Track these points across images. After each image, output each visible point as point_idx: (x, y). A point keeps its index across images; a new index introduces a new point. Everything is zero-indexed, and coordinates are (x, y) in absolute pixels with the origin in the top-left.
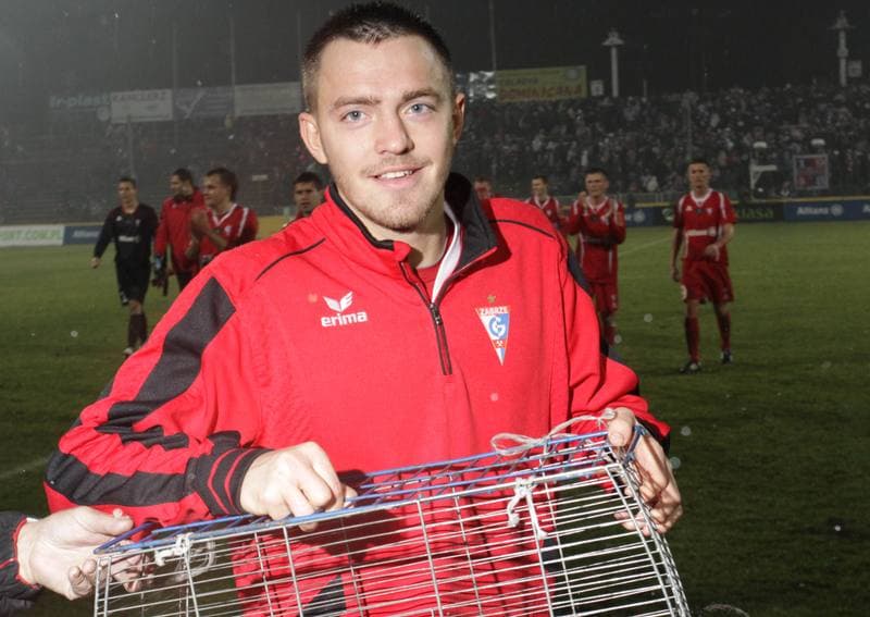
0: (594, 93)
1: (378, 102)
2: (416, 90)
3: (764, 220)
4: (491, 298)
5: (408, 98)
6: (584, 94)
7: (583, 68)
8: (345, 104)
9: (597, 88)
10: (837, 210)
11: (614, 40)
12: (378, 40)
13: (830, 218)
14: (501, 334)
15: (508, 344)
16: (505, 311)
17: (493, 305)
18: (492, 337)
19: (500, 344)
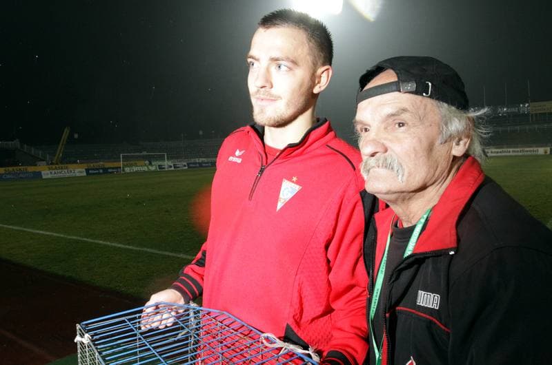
1: (259, 59)
4: (294, 179)
14: (286, 197)
15: (285, 204)
16: (297, 188)
17: (293, 182)
18: (281, 196)
19: (282, 201)
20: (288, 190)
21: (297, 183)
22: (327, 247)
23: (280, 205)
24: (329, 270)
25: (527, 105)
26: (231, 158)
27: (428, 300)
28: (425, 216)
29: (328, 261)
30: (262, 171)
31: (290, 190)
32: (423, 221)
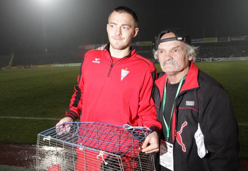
1: (117, 24)
2: (125, 24)
4: (126, 69)
5: (123, 25)
6: (152, 45)
7: (152, 41)
8: (112, 23)
9: (154, 44)
12: (121, 13)
14: (124, 75)
15: (124, 78)
16: (128, 72)
17: (126, 70)
18: (122, 75)
19: (123, 77)
20: (124, 73)
21: (127, 70)
22: (140, 91)
23: (122, 79)
24: (139, 101)
25: (138, 43)
26: (93, 62)
27: (190, 103)
28: (182, 79)
29: (139, 98)
30: (112, 66)
31: (125, 73)
32: (182, 81)
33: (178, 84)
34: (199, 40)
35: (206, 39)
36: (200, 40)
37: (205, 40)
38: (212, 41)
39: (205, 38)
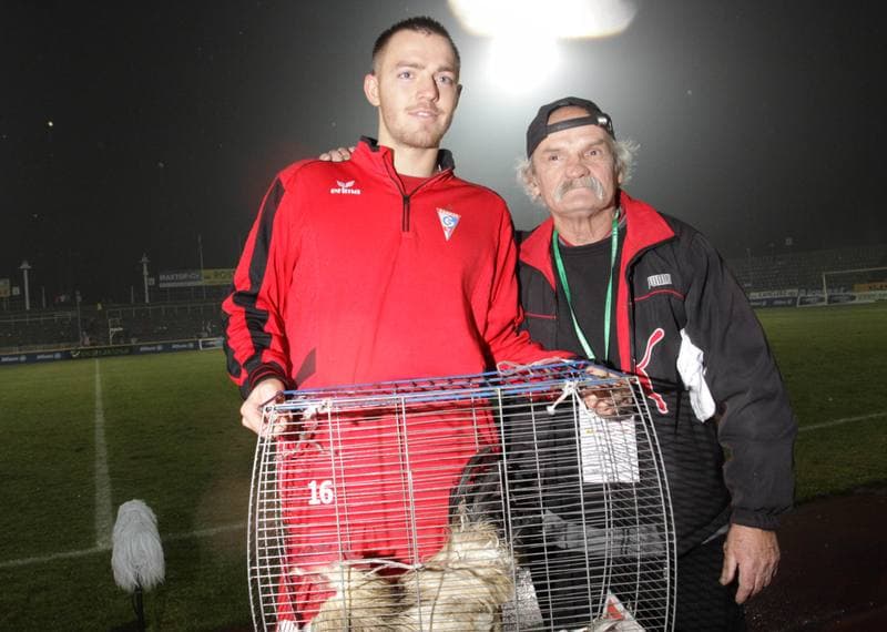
0: (14, 293)
1: (423, 68)
2: (446, 66)
3: (124, 355)
5: (441, 70)
6: (8, 294)
7: (8, 281)
8: (405, 65)
9: (16, 291)
10: (160, 348)
11: (25, 266)
13: (156, 352)
14: (450, 226)
15: (453, 234)
16: (457, 217)
17: (449, 211)
18: (443, 224)
19: (448, 230)
20: (448, 219)
30: (408, 198)
33: (608, 241)
34: (185, 276)
35: (211, 272)
36: (191, 276)
37: (208, 278)
38: (227, 279)
39: (205, 268)
